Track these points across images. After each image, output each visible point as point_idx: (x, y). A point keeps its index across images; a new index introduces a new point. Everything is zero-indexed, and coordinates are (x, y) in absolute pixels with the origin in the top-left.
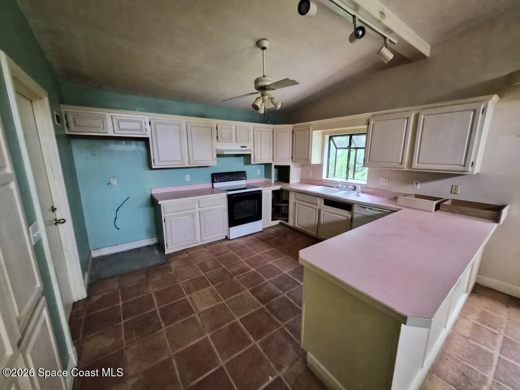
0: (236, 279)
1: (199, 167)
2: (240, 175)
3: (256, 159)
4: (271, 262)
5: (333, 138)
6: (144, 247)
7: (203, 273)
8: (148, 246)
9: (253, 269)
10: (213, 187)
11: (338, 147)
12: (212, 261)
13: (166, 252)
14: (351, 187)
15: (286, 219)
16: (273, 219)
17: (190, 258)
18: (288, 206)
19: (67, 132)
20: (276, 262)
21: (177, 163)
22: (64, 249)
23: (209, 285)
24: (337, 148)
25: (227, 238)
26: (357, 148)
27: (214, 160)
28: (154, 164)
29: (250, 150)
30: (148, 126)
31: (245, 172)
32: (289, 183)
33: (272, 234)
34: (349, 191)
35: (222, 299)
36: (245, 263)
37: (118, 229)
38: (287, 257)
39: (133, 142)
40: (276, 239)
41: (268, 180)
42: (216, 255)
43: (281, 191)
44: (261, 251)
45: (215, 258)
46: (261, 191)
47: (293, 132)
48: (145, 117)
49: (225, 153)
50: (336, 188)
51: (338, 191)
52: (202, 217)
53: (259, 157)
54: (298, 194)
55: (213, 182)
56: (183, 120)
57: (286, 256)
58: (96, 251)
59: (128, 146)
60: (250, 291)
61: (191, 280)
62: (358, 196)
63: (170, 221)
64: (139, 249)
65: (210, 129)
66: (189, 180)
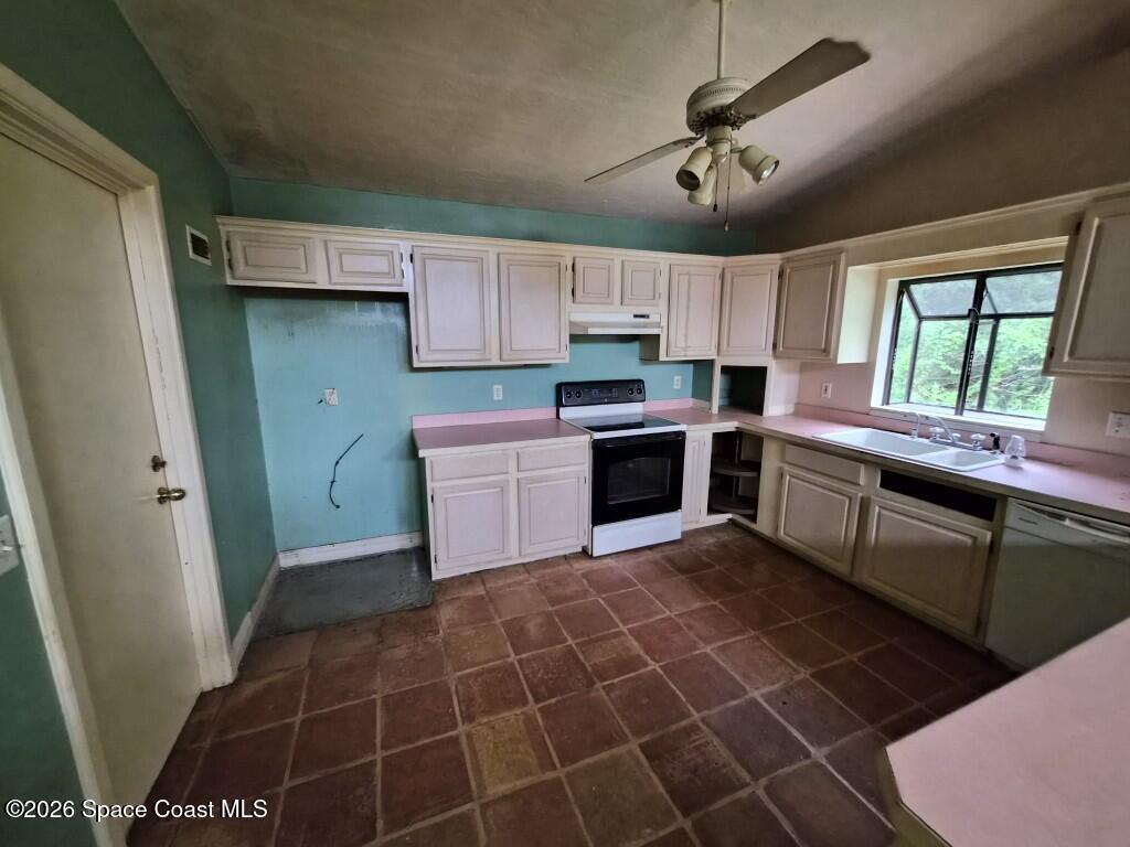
0: (603, 693)
1: (526, 366)
2: (630, 389)
3: (672, 348)
4: (708, 650)
5: (913, 287)
6: (391, 553)
7: (512, 654)
8: (401, 552)
9: (653, 666)
10: (558, 417)
11: (924, 314)
12: (539, 620)
13: (436, 576)
14: (982, 437)
15: (751, 512)
16: (712, 510)
17: (487, 599)
18: (757, 479)
19: (230, 282)
20: (723, 649)
21: (474, 356)
22: (183, 562)
23: (525, 702)
24: (921, 318)
25: (585, 553)
26: (997, 317)
27: (563, 348)
28: (419, 358)
29: (658, 325)
30: (407, 266)
31: (641, 381)
32: (762, 415)
33: (708, 551)
34: (974, 449)
35: (558, 765)
36: (630, 637)
37: (338, 507)
38: (758, 639)
39: (377, 305)
40: (721, 568)
41: (702, 404)
42: (554, 601)
43: (738, 435)
44: (676, 606)
45: (550, 609)
46: (682, 434)
47: (781, 275)
48: (401, 243)
49: (591, 331)
50: (920, 436)
51: (930, 449)
52: (524, 494)
53: (681, 344)
54: (791, 450)
55: (559, 404)
56: (490, 248)
57: (753, 633)
58: (289, 553)
59: (366, 314)
60: (643, 747)
61: (479, 674)
62: (1017, 469)
63: (446, 499)
64: (380, 556)
65: (557, 268)
66: (500, 398)
